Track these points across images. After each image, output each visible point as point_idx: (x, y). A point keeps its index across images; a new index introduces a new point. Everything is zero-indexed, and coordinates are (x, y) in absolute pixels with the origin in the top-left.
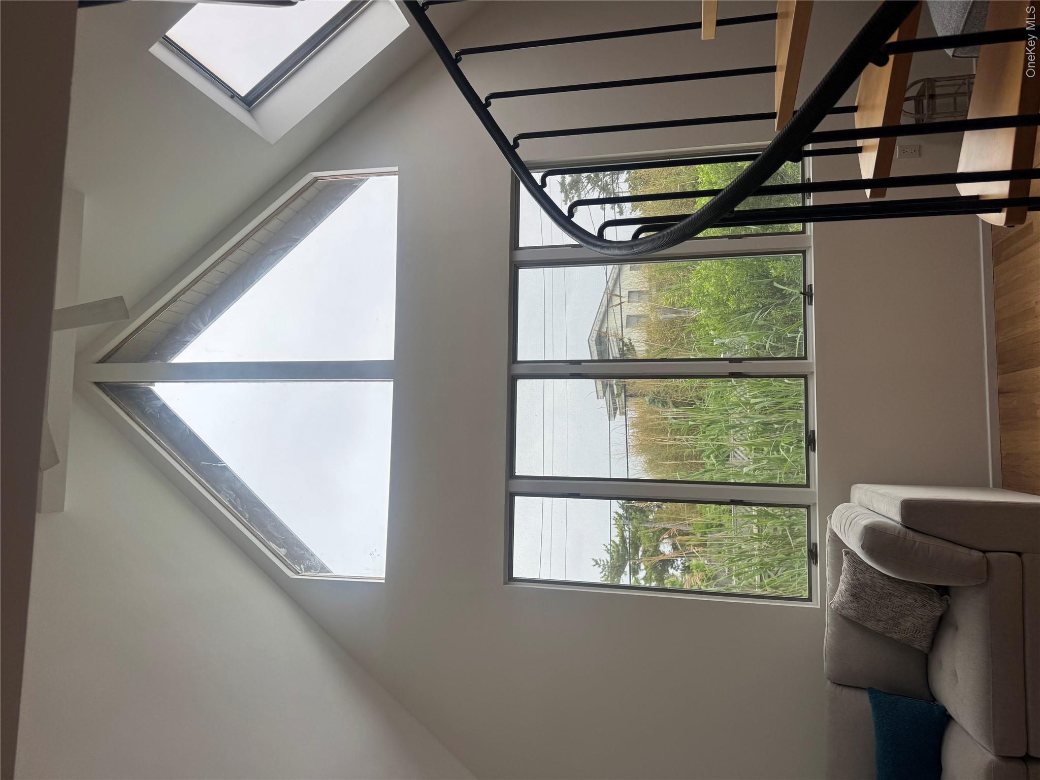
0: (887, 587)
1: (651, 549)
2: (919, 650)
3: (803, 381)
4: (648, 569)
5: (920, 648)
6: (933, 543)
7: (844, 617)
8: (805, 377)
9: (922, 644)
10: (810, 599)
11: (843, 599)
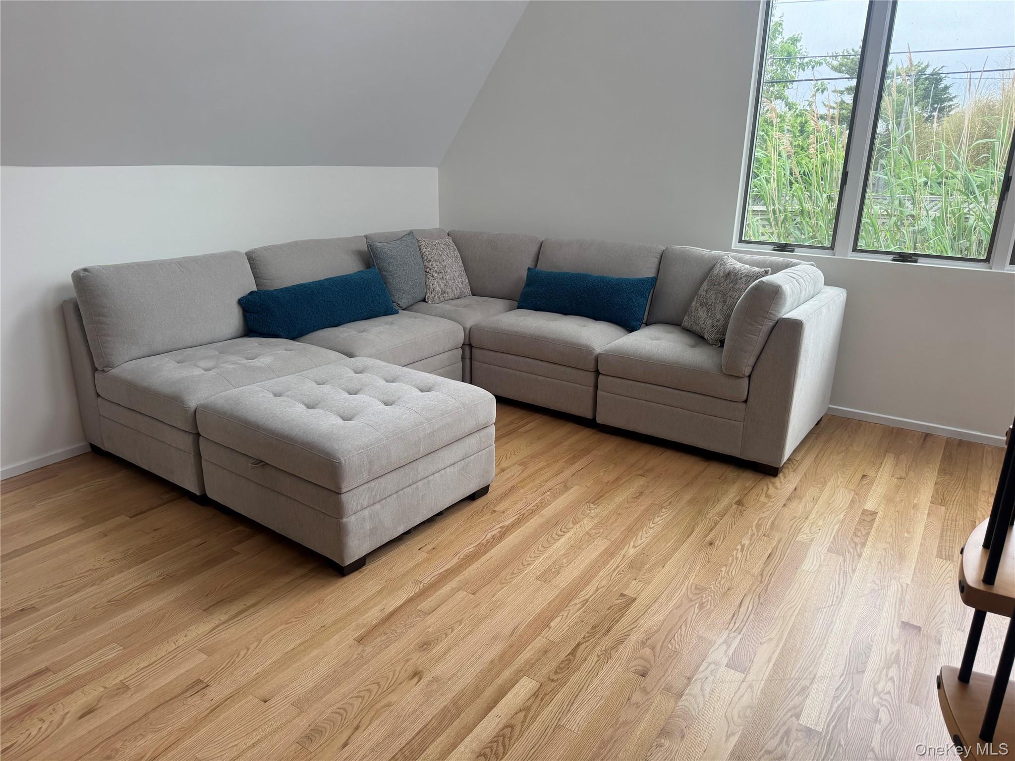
0: (730, 301)
3: (983, 257)
5: (684, 321)
8: (987, 261)
11: (729, 266)
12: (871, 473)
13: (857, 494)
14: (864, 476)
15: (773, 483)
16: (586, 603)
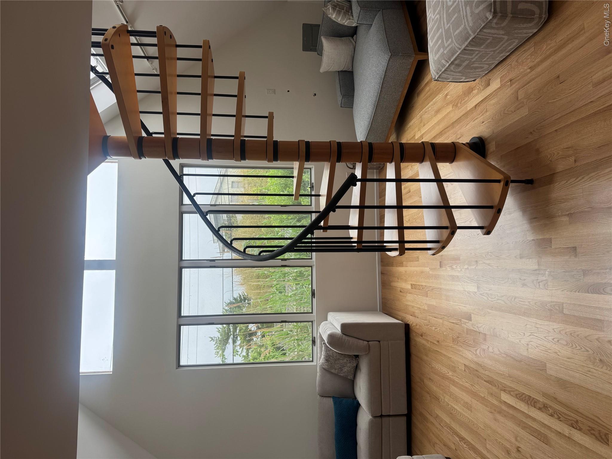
0: (338, 356)
1: (244, 328)
2: (350, 379)
3: (311, 268)
4: (242, 339)
5: (350, 378)
6: (351, 340)
7: (324, 369)
8: (311, 267)
9: (351, 377)
10: (312, 361)
11: (323, 362)
12: (399, 289)
13: (407, 292)
14: (401, 292)
15: (412, 324)
16: (472, 385)
